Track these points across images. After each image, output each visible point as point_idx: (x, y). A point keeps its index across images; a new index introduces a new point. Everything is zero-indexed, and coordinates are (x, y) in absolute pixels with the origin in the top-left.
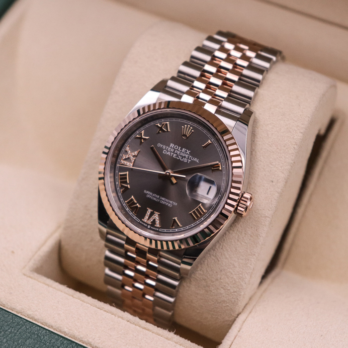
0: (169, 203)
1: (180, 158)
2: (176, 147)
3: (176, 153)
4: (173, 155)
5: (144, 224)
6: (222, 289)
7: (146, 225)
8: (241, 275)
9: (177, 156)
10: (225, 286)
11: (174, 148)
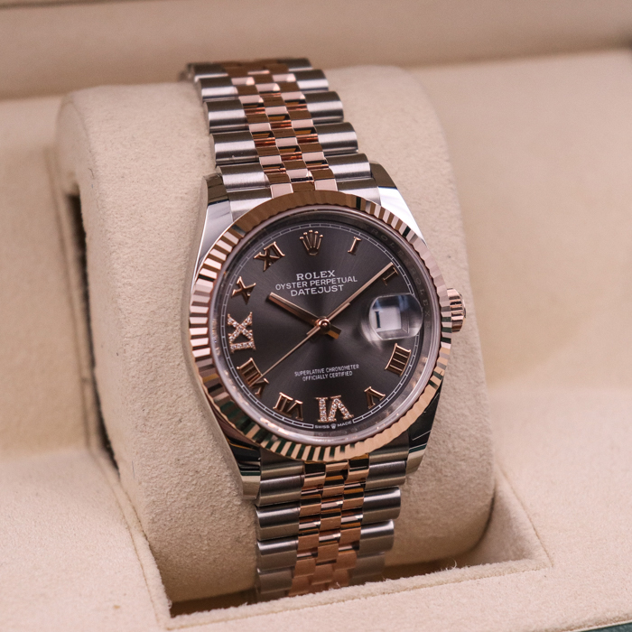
0: (346, 370)
1: (324, 290)
2: (308, 276)
3: (314, 286)
4: (310, 291)
5: (324, 427)
6: (462, 463)
7: (328, 427)
8: (480, 425)
9: (318, 289)
10: (464, 455)
11: (305, 280)
